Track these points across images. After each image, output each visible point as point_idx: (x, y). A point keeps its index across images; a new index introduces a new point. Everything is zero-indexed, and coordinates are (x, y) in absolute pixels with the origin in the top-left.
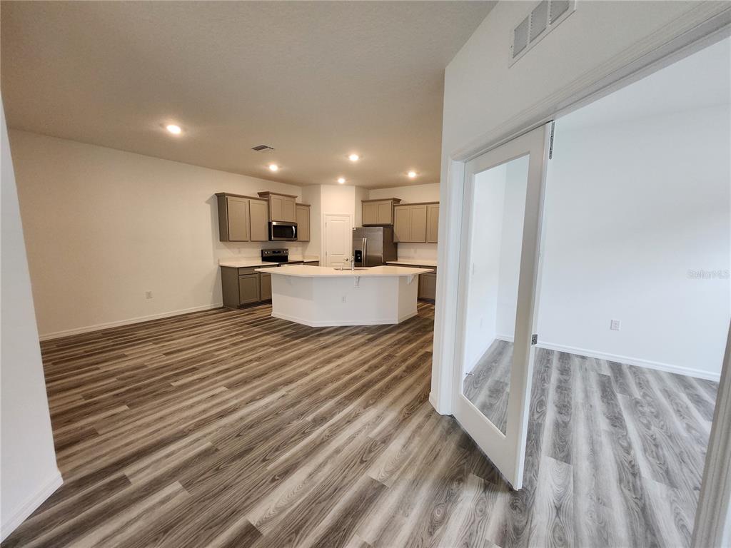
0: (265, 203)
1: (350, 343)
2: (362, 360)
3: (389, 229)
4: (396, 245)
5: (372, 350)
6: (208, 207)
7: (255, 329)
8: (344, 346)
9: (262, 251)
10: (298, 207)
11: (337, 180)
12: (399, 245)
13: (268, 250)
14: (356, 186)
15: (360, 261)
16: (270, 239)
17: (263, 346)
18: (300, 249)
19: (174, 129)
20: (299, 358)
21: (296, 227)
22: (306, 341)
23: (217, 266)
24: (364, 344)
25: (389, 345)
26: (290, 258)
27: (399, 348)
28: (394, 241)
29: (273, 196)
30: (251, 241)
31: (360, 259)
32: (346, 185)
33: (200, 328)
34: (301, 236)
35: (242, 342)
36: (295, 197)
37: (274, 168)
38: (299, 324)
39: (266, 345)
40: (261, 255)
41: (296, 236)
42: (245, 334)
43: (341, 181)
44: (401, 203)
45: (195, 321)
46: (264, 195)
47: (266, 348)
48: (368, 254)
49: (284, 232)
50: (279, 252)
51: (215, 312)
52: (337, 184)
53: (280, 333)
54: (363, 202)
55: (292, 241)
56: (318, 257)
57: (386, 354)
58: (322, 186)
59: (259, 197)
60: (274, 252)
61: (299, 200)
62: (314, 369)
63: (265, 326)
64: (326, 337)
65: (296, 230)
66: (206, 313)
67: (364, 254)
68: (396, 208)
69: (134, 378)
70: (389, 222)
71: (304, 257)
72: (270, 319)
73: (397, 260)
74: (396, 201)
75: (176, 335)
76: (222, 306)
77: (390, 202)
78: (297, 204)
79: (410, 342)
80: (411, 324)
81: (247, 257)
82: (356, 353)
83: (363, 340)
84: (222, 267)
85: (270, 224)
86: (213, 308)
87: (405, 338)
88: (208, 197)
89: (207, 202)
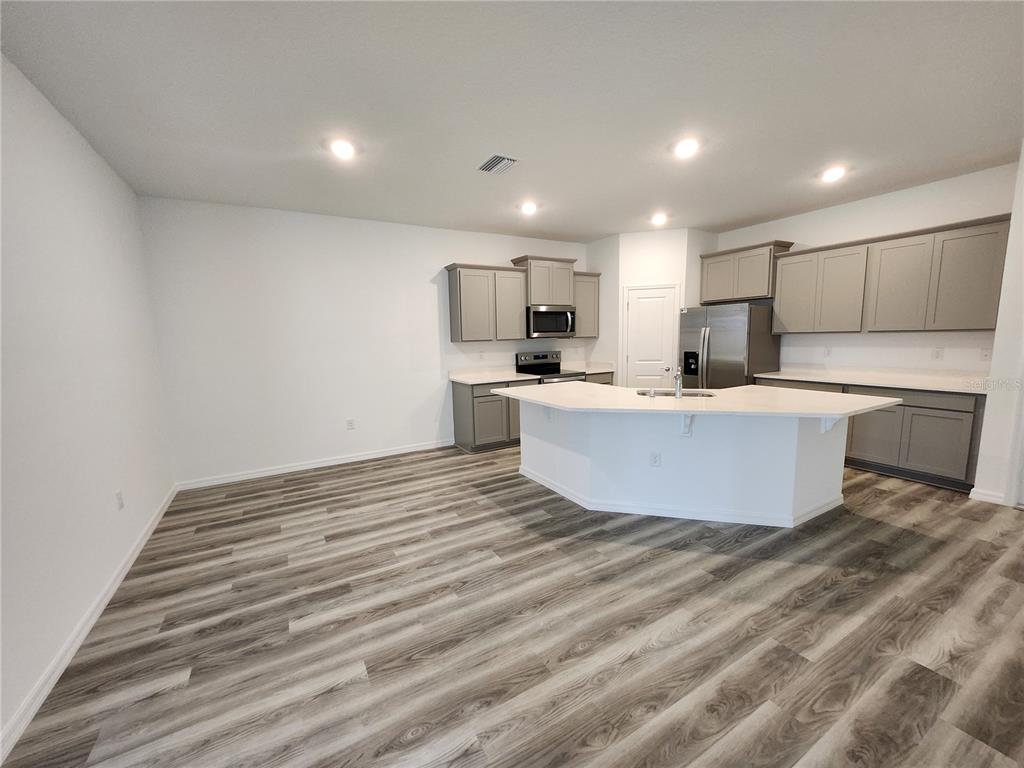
0: (521, 275)
1: (665, 576)
2: (698, 651)
3: (762, 309)
4: (776, 340)
5: (724, 614)
6: (434, 288)
7: (483, 500)
8: (652, 582)
9: (517, 356)
10: (578, 278)
11: (649, 218)
12: (785, 340)
13: (526, 354)
14: (689, 228)
15: (695, 371)
16: (528, 336)
17: (480, 548)
18: (581, 351)
19: (343, 150)
20: (540, 602)
21: (573, 313)
22: (567, 549)
23: (446, 381)
24: (702, 587)
25: (776, 605)
26: (565, 367)
27: (811, 622)
28: (776, 330)
29: (533, 263)
30: (496, 340)
31: (694, 371)
32: (669, 228)
33: (404, 485)
34: (582, 328)
35: (451, 529)
36: (572, 261)
37: (529, 209)
38: (562, 499)
39: (488, 547)
40: (515, 362)
41: (573, 330)
42: (463, 510)
43: (659, 219)
44: (792, 250)
45: (405, 470)
46: (520, 263)
47: (486, 553)
48: (712, 357)
49: (555, 322)
50: (545, 357)
51: (439, 453)
52: (651, 230)
53: (521, 517)
54: (702, 257)
55: (568, 337)
56: (611, 365)
57: (768, 643)
58: (621, 235)
59: (512, 266)
60: (536, 357)
61: (581, 266)
62: (568, 656)
63: (502, 494)
64: (613, 545)
65: (573, 319)
66: (426, 455)
67: (703, 358)
68: (780, 262)
69: (255, 590)
70: (762, 291)
71: (588, 365)
72: (515, 480)
73: (778, 370)
74: (782, 247)
75: (365, 496)
76: (453, 443)
77: (768, 248)
78: (576, 274)
79: (842, 604)
80: (835, 535)
81: (492, 367)
82: (680, 617)
83: (698, 571)
84: (454, 384)
85: (528, 309)
86: (440, 446)
87: (823, 584)
88: (434, 275)
89: (433, 281)
